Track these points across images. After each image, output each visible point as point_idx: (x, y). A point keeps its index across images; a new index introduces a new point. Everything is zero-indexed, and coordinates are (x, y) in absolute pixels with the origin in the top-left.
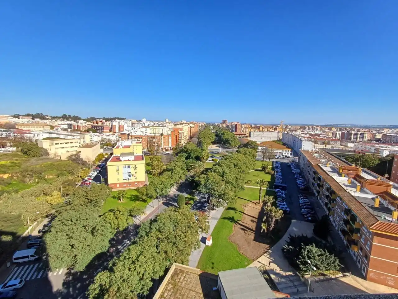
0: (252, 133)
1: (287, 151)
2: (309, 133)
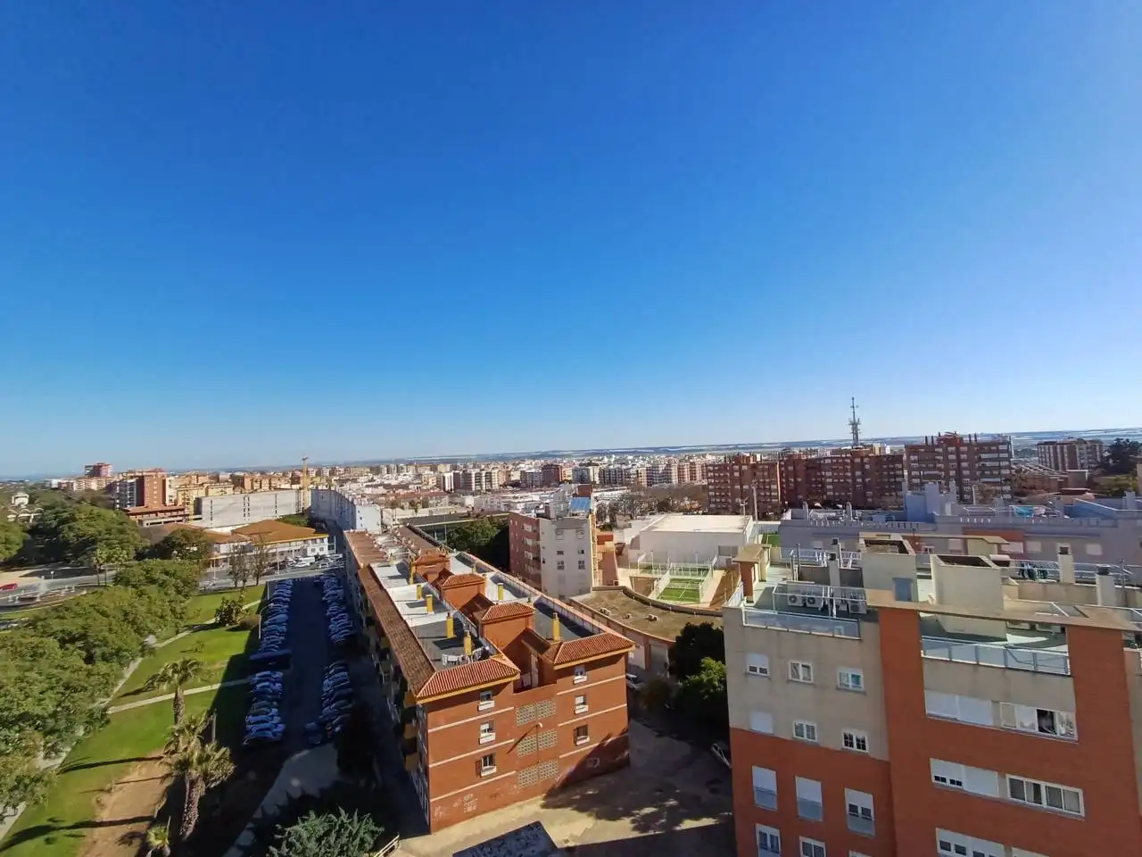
2: (386, 482)
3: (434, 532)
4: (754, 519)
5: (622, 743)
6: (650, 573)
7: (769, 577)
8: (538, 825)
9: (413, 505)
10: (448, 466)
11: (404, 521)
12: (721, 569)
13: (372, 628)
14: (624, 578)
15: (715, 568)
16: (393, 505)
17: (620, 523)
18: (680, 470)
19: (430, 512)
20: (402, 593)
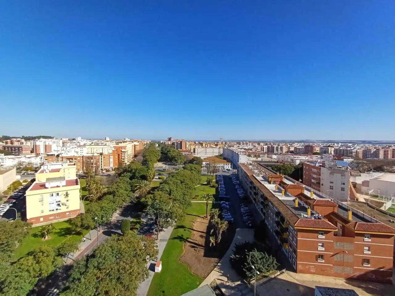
0: (196, 150)
1: (228, 164)
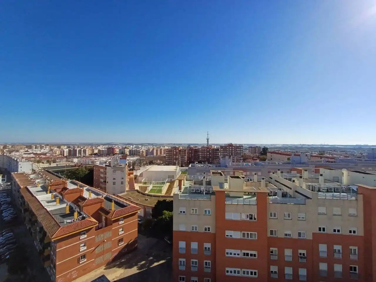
2: (35, 152)
3: (59, 172)
4: (179, 167)
5: (135, 242)
6: (146, 185)
7: (186, 184)
8: (103, 276)
9: (48, 162)
10: (66, 147)
11: (44, 168)
12: (168, 182)
13: (27, 213)
14: (137, 187)
15: (167, 182)
16: (39, 162)
17: (136, 168)
18: (157, 151)
19: (57, 164)
20: (43, 198)
